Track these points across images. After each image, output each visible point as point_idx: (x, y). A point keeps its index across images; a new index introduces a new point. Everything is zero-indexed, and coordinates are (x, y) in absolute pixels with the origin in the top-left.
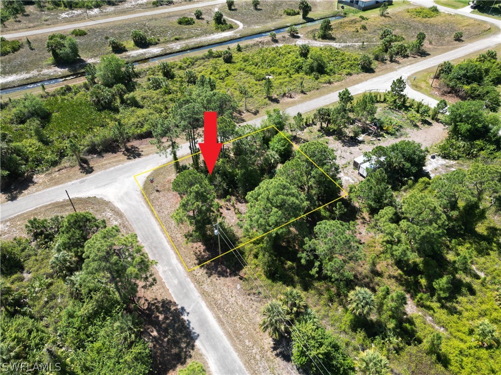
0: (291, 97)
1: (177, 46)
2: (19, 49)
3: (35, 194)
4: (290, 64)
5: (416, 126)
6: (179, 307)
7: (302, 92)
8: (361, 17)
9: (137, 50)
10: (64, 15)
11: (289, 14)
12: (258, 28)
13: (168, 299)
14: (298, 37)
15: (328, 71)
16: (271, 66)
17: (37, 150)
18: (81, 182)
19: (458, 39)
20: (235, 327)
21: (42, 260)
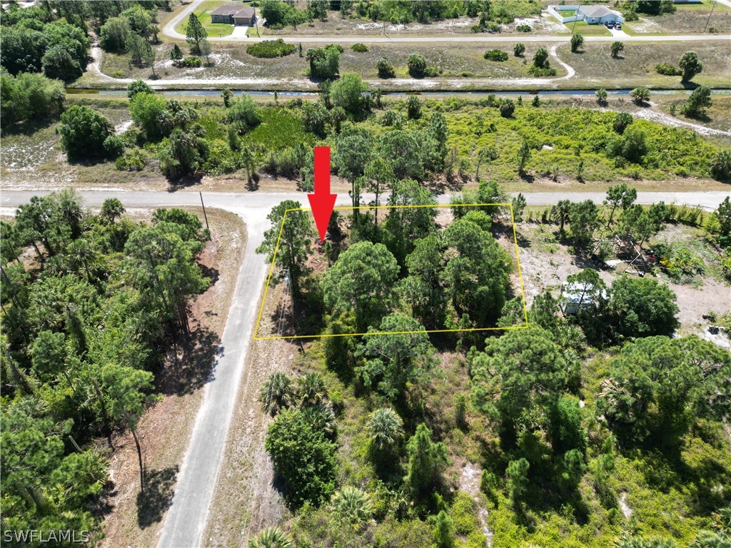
0: (555, 180)
1: (458, 83)
2: (289, 54)
4: (591, 137)
6: (220, 346)
7: (580, 179)
9: (407, 78)
10: (362, 27)
11: (662, 72)
13: (218, 334)
14: (647, 106)
15: (646, 161)
16: (561, 134)
17: (221, 152)
18: (237, 197)
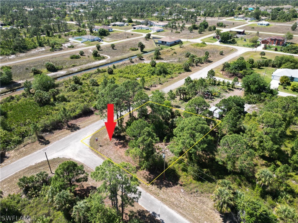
0: (155, 87)
1: (75, 69)
3: (11, 164)
4: (147, 71)
5: (226, 92)
6: (151, 213)
7: (160, 84)
8: (171, 49)
9: (50, 73)
11: (133, 50)
12: (119, 57)
13: (141, 209)
14: (144, 60)
15: (169, 72)
16: (137, 74)
17: (5, 135)
19: (222, 54)
20: (194, 215)
21: (36, 205)
